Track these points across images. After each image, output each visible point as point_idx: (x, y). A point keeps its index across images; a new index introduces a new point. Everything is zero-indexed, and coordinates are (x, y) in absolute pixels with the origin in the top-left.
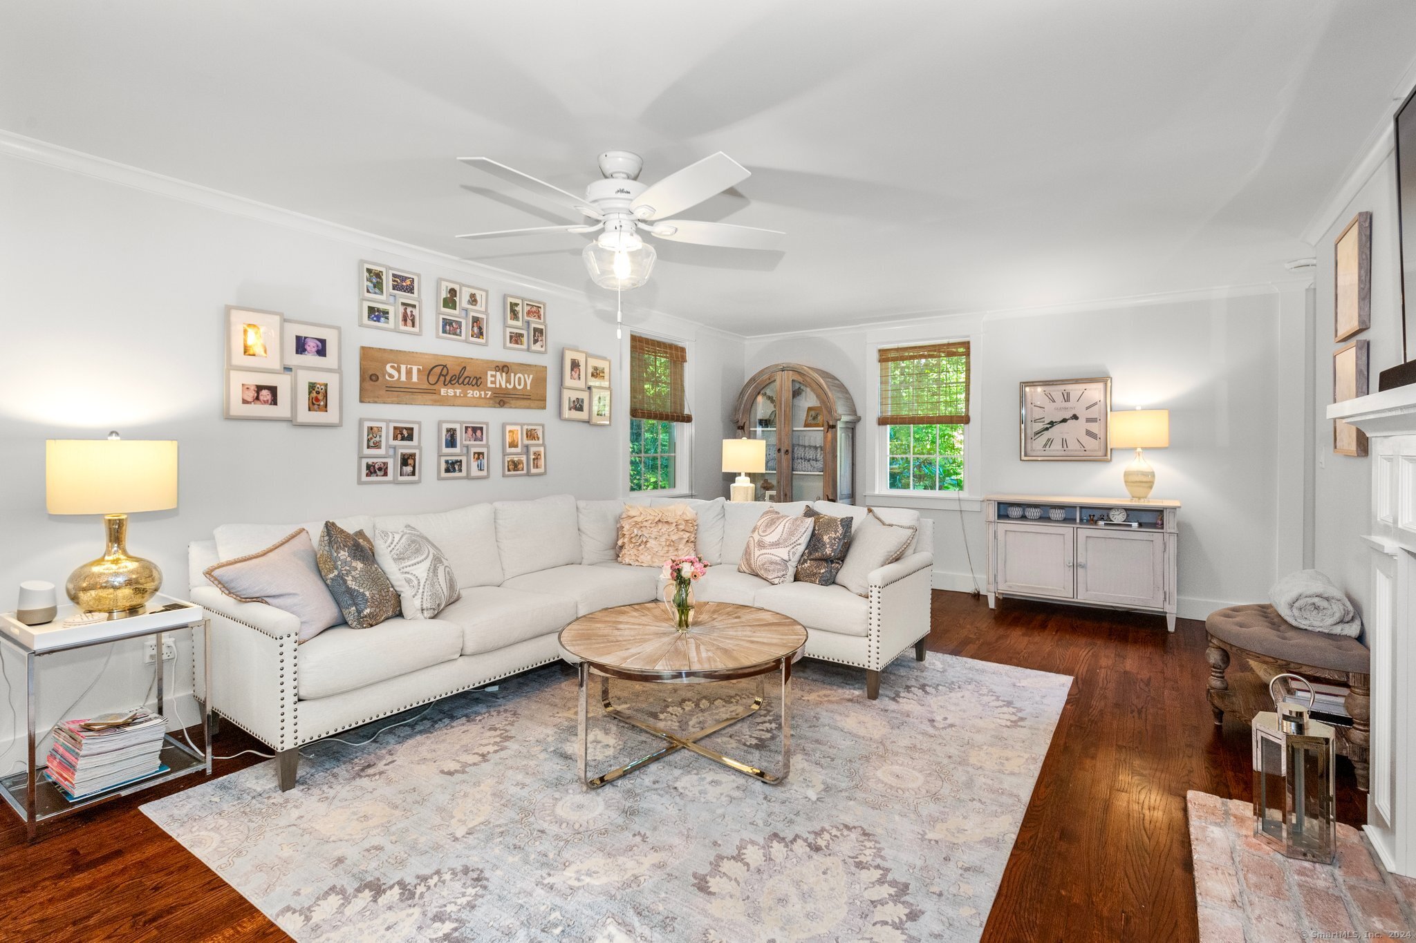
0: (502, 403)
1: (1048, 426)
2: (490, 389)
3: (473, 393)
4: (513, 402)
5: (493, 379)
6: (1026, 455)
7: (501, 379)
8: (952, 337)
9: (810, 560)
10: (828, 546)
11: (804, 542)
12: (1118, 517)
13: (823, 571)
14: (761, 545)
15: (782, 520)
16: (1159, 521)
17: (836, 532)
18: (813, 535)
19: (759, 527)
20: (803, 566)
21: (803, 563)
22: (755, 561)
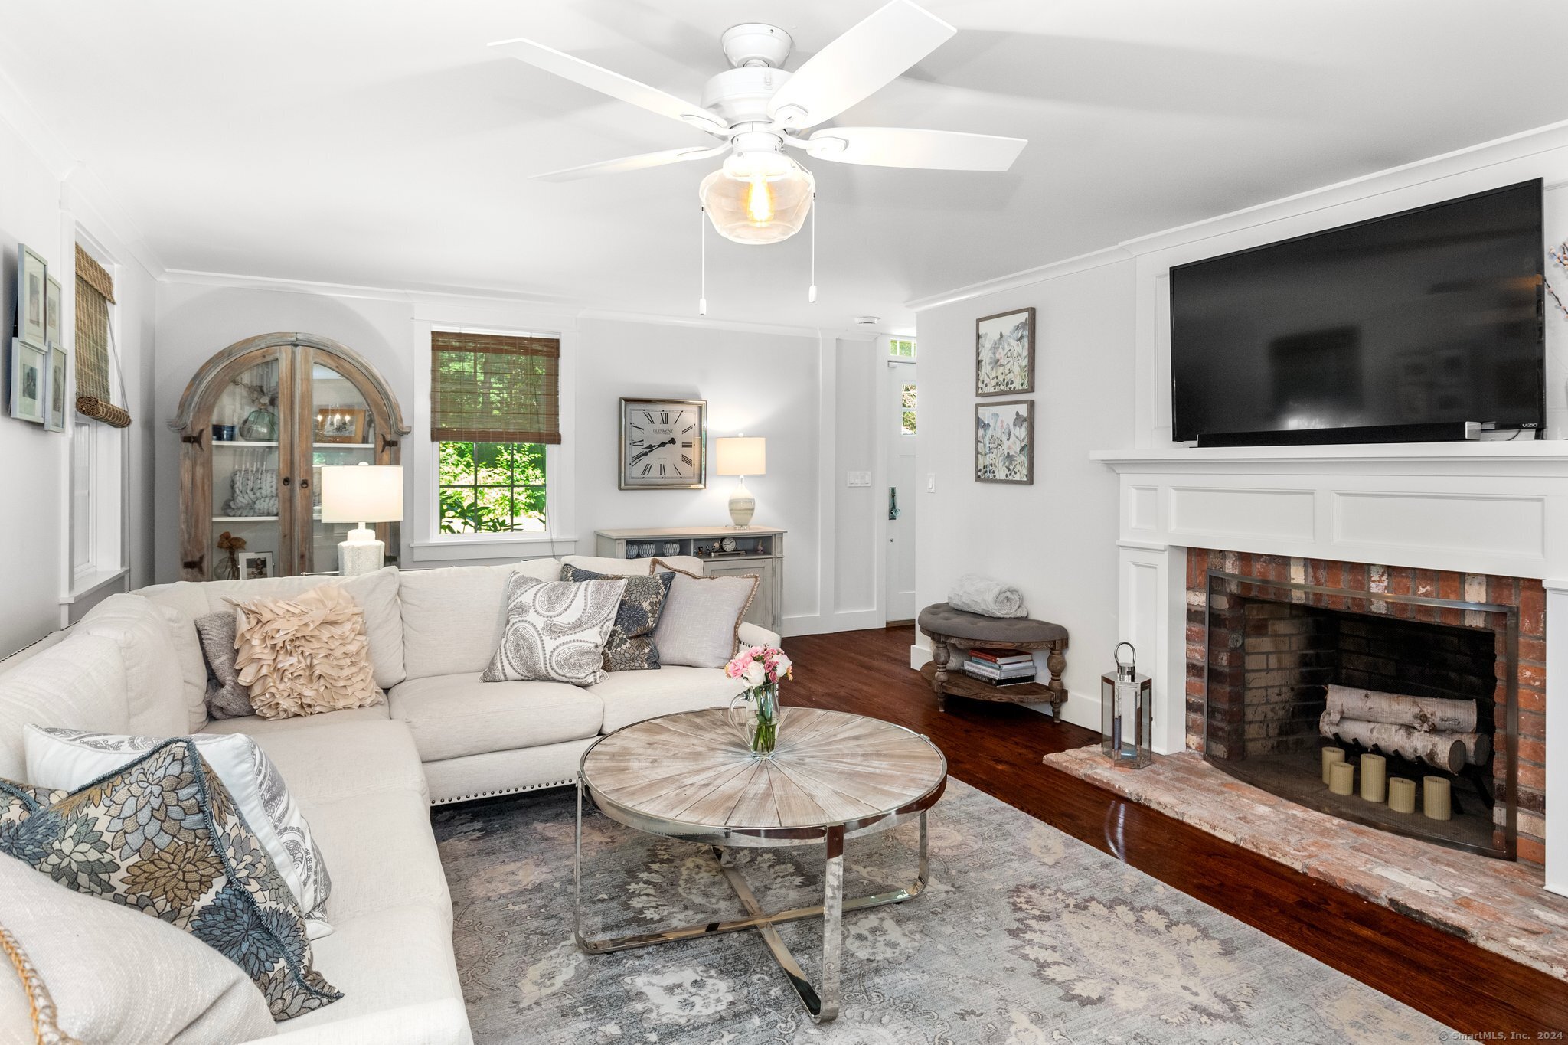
1: (648, 450)
6: (625, 484)
8: (537, 331)
9: (630, 638)
10: (650, 615)
11: (614, 615)
12: (729, 547)
13: (647, 650)
14: (554, 630)
15: (575, 588)
16: (760, 548)
17: (657, 594)
18: (622, 604)
19: (531, 604)
20: (619, 649)
21: (618, 645)
22: (548, 657)
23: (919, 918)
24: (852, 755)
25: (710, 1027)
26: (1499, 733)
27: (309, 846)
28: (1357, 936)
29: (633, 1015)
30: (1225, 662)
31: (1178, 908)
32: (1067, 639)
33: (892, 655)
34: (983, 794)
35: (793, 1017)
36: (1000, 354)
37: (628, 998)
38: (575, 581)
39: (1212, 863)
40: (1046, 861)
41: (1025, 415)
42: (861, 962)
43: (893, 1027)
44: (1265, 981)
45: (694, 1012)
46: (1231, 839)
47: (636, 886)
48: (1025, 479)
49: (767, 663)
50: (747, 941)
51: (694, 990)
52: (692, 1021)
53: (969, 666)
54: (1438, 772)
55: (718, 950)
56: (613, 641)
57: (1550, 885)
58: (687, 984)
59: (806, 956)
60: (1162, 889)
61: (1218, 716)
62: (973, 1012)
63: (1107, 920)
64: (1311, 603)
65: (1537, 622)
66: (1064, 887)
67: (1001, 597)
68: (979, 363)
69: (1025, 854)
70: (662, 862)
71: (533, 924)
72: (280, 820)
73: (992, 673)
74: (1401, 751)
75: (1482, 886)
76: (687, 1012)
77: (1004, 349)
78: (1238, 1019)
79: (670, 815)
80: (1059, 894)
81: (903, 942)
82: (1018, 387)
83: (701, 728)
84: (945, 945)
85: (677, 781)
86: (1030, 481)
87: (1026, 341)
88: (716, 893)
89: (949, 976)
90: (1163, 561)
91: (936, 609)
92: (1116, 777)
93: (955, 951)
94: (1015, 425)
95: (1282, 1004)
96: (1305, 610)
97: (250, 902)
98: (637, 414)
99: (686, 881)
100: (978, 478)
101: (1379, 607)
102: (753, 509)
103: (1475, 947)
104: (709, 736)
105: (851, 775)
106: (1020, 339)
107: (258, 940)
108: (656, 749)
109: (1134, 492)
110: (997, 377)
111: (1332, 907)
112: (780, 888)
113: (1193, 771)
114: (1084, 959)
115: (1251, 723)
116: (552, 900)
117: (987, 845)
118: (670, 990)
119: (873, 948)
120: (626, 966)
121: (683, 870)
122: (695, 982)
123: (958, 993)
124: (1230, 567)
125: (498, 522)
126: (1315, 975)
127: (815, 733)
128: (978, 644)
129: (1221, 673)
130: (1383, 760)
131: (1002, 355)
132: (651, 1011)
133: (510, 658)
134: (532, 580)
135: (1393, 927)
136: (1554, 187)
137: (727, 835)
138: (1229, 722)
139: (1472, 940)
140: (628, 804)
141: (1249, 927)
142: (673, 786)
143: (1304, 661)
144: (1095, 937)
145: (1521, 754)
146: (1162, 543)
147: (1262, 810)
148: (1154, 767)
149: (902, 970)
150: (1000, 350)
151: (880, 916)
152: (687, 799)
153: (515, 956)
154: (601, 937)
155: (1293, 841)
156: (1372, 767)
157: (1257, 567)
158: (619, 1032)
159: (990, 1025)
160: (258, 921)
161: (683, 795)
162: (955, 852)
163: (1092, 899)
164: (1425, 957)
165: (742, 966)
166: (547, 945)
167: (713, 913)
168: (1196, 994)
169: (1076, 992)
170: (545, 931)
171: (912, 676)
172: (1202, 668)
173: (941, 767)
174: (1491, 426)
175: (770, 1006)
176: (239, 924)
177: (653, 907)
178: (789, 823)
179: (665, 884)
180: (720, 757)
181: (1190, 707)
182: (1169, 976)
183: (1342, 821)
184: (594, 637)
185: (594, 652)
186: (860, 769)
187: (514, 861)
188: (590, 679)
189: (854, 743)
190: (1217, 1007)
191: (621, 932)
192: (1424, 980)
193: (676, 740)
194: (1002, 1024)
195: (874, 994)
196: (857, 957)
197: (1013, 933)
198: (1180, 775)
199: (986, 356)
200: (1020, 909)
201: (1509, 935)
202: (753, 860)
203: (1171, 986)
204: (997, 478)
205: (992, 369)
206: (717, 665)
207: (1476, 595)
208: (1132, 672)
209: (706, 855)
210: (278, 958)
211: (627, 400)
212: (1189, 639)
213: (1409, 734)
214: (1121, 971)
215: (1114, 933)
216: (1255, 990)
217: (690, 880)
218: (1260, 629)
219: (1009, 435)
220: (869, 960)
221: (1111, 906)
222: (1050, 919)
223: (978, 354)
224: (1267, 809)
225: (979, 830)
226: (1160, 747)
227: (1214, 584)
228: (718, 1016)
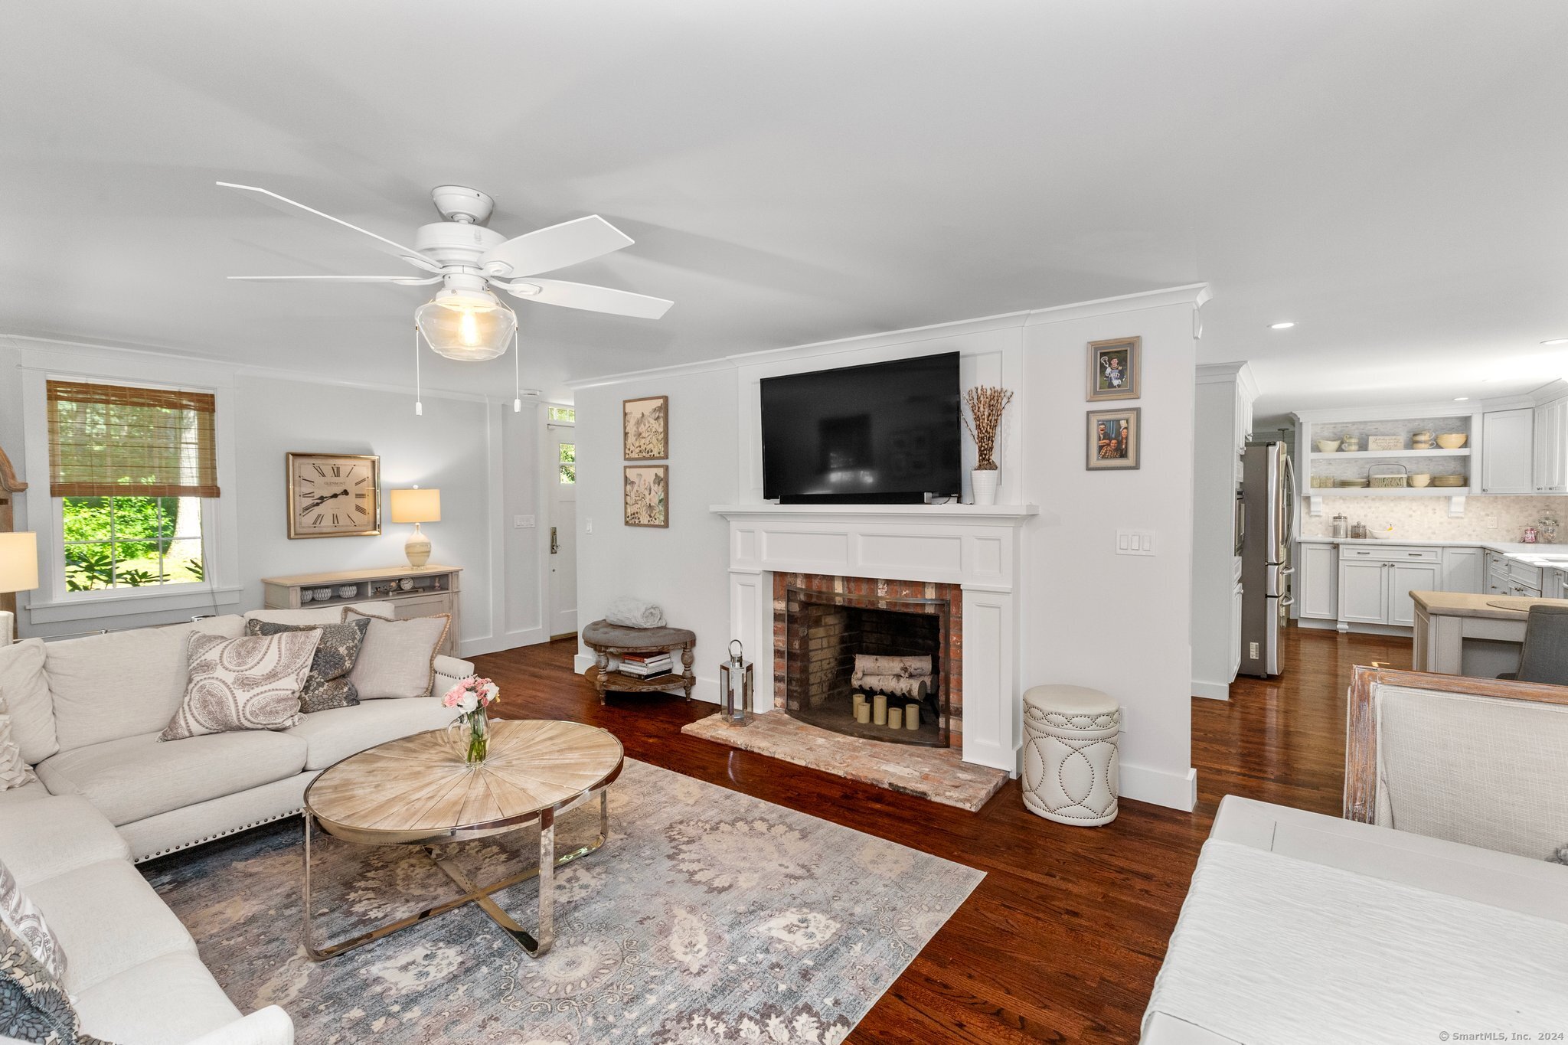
1: (319, 501)
6: (295, 533)
8: (187, 385)
9: (327, 681)
10: (347, 658)
11: (310, 662)
12: (407, 585)
13: (346, 689)
14: (246, 683)
15: (267, 642)
16: (437, 584)
17: (354, 639)
18: (318, 651)
19: (218, 661)
20: (317, 692)
21: (316, 689)
22: (241, 708)
23: (603, 862)
24: (550, 753)
25: (446, 986)
26: (942, 674)
27: (45, 930)
28: (872, 809)
29: (373, 997)
30: (797, 647)
31: (774, 815)
32: (695, 640)
33: (558, 664)
34: (641, 763)
35: (515, 958)
36: (642, 428)
37: (366, 985)
38: (264, 634)
39: (793, 782)
40: (689, 802)
41: (662, 476)
42: (563, 905)
43: (592, 944)
44: (825, 849)
45: (430, 979)
46: (803, 763)
47: (356, 895)
48: (663, 524)
49: (479, 692)
50: (467, 913)
51: (426, 963)
52: (429, 986)
53: (624, 667)
54: (913, 701)
55: (443, 927)
56: (310, 685)
57: (967, 758)
58: (420, 960)
59: (519, 912)
60: (764, 805)
61: (794, 683)
62: (648, 917)
63: (731, 833)
64: (846, 604)
65: (959, 608)
66: (702, 818)
67: (647, 613)
68: (626, 434)
69: (674, 802)
70: (377, 869)
71: (254, 951)
72: (16, 910)
73: (642, 670)
74: (894, 691)
75: (934, 765)
76: (423, 980)
77: (645, 425)
78: (811, 876)
79: (406, 827)
80: (700, 824)
81: (593, 882)
82: (657, 455)
83: (415, 751)
84: (624, 877)
85: (404, 799)
86: (666, 525)
87: (661, 421)
88: (433, 883)
89: (629, 897)
90: (758, 581)
91: (596, 625)
92: (732, 734)
93: (631, 880)
94: (654, 483)
95: (835, 860)
96: (842, 608)
97: (19, 989)
98: (306, 468)
99: (404, 879)
100: (627, 523)
101: (882, 605)
102: (429, 552)
103: (930, 802)
104: (424, 757)
105: (552, 768)
106: (657, 419)
107: (28, 1021)
108: (376, 776)
109: (739, 534)
110: (640, 446)
111: (860, 795)
112: (489, 866)
113: (779, 722)
114: (718, 863)
115: (813, 684)
116: (270, 926)
117: (648, 799)
118: (405, 968)
119: (571, 893)
120: (359, 961)
121: (399, 871)
122: (427, 955)
123: (637, 908)
124: (800, 584)
125: (137, 574)
126: (852, 838)
127: (515, 740)
128: (631, 650)
129: (795, 654)
130: (885, 698)
131: (644, 429)
132: (390, 989)
133: (196, 715)
134: (216, 638)
135: (891, 799)
136: (964, 356)
137: (453, 833)
138: (800, 686)
139: (929, 798)
140: (364, 825)
141: (815, 818)
142: (402, 803)
143: (842, 640)
144: (725, 846)
145: (952, 685)
146: (759, 569)
147: (821, 741)
148: (755, 723)
149: (594, 903)
150: (642, 425)
151: (573, 868)
152: (418, 811)
153: (240, 983)
154: (329, 945)
155: (838, 758)
156: (880, 702)
157: (816, 582)
158: (364, 1014)
159: (661, 923)
160: (26, 1004)
161: (413, 810)
162: (625, 810)
163: (721, 821)
164: (907, 814)
165: (466, 933)
166: (273, 965)
167: (433, 899)
168: (787, 867)
169: (715, 886)
170: (269, 954)
171: (577, 679)
172: (784, 652)
173: (619, 750)
174: (937, 495)
175: (494, 956)
176: (6, 1011)
177: (376, 908)
178: (509, 814)
179: (383, 887)
180: (438, 773)
181: (777, 679)
182: (771, 860)
183: (864, 740)
184: (291, 684)
185: (291, 698)
186: (558, 762)
187: (219, 902)
188: (289, 723)
189: (549, 743)
190: (800, 872)
191: (348, 935)
192: (907, 828)
193: (393, 765)
194: (669, 920)
195: (575, 925)
196: (559, 902)
197: (670, 857)
198: (772, 726)
199: (631, 429)
200: (674, 839)
201: (945, 791)
202: (462, 850)
203: (772, 866)
204: (642, 522)
205: (636, 440)
206: (415, 695)
207: (930, 594)
208: (740, 660)
209: (418, 855)
210: (49, 1032)
211: (295, 455)
212: (775, 633)
213: (899, 680)
214: (742, 864)
215: (737, 841)
216: (820, 856)
217: (407, 878)
218: (817, 622)
219: (650, 490)
220: (569, 902)
221: (733, 824)
222: (694, 842)
223: (625, 428)
224: (824, 740)
225: (641, 790)
226: (758, 709)
227: (790, 595)
228: (451, 976)
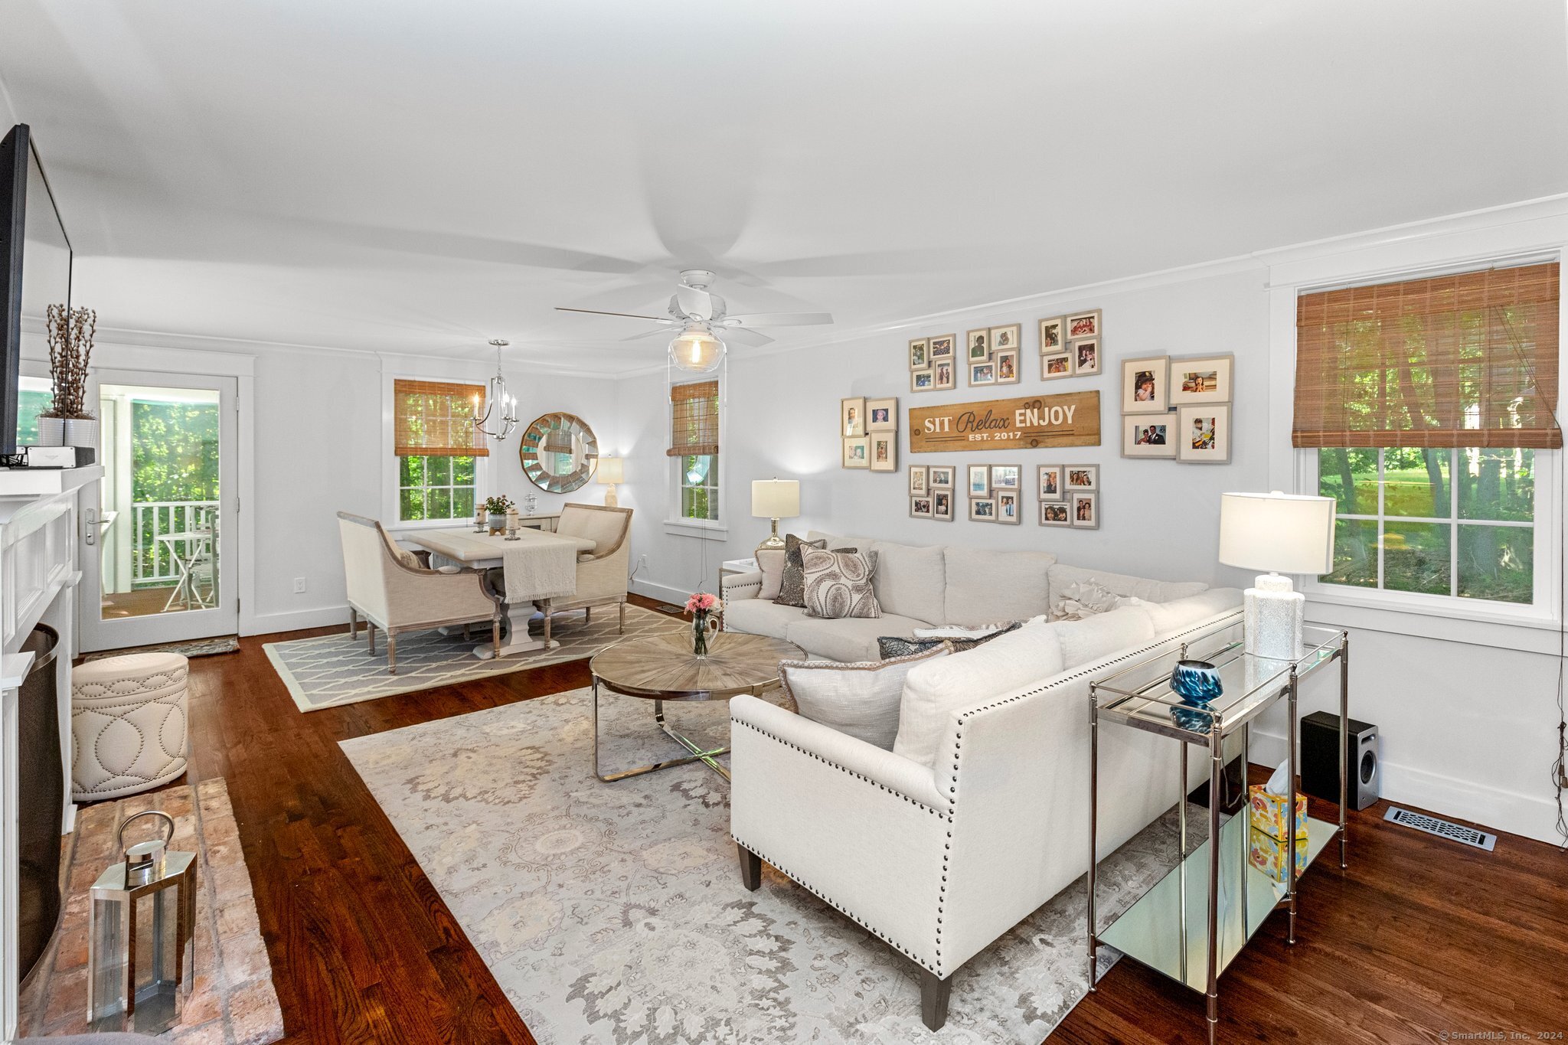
0: (1034, 443)
2: (1019, 429)
3: (1001, 435)
4: (1049, 441)
5: (1022, 418)
7: (1032, 417)
